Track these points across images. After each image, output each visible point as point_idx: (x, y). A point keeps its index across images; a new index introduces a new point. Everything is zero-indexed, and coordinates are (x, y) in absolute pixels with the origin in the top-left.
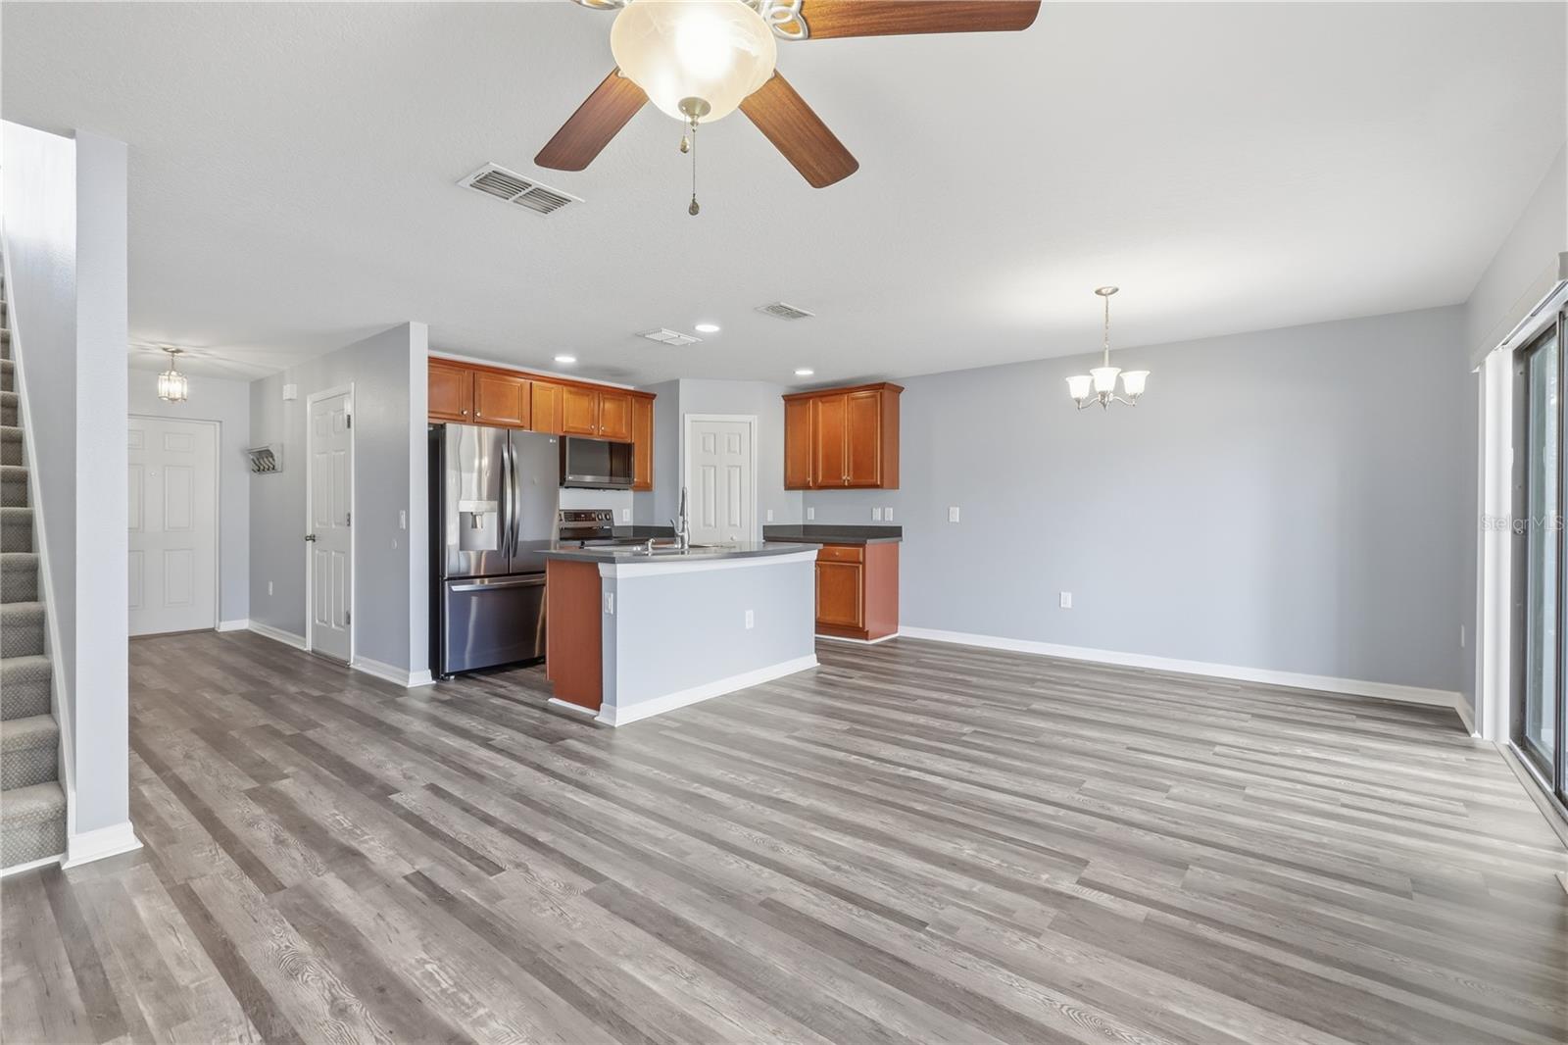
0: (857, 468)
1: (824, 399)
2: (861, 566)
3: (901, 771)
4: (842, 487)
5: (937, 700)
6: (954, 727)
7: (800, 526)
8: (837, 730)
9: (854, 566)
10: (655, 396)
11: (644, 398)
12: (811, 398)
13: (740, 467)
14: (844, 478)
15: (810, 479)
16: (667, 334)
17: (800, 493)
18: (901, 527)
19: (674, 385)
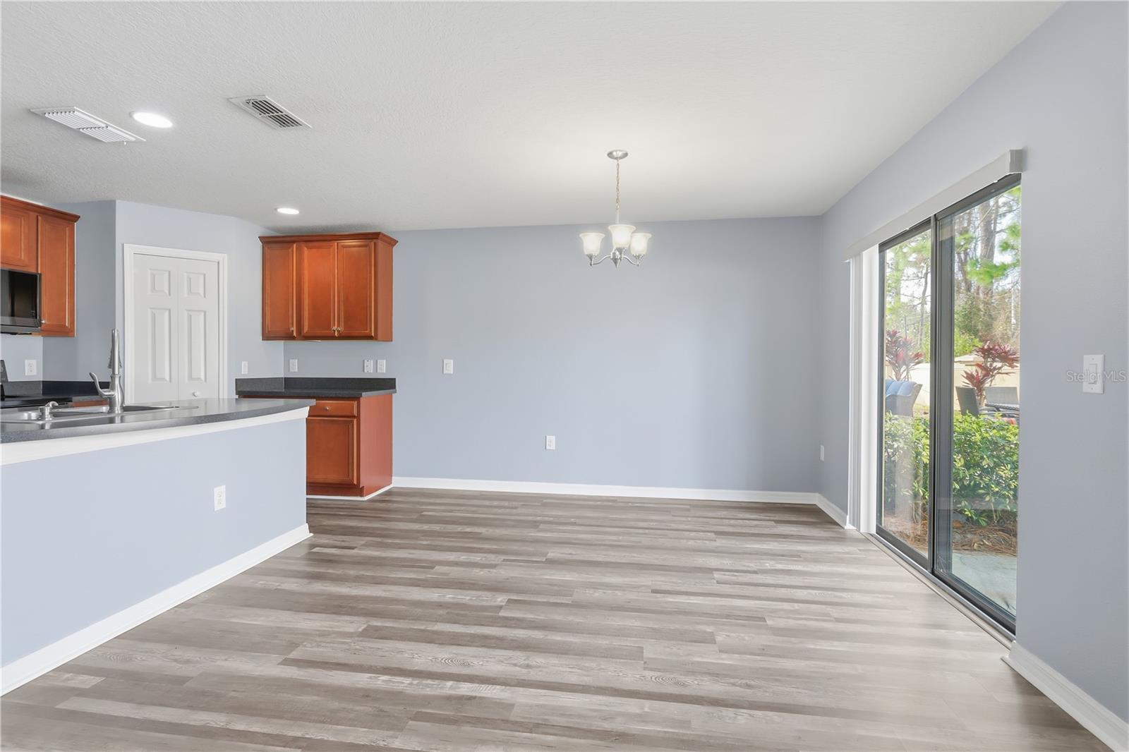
0: (348, 318)
1: (311, 244)
2: (355, 421)
4: (332, 338)
5: (456, 564)
6: (487, 599)
7: (282, 378)
9: (349, 421)
10: (78, 217)
12: (294, 242)
13: (205, 312)
14: (335, 328)
15: (294, 329)
16: (81, 118)
17: (281, 343)
18: (395, 379)
19: (107, 209)
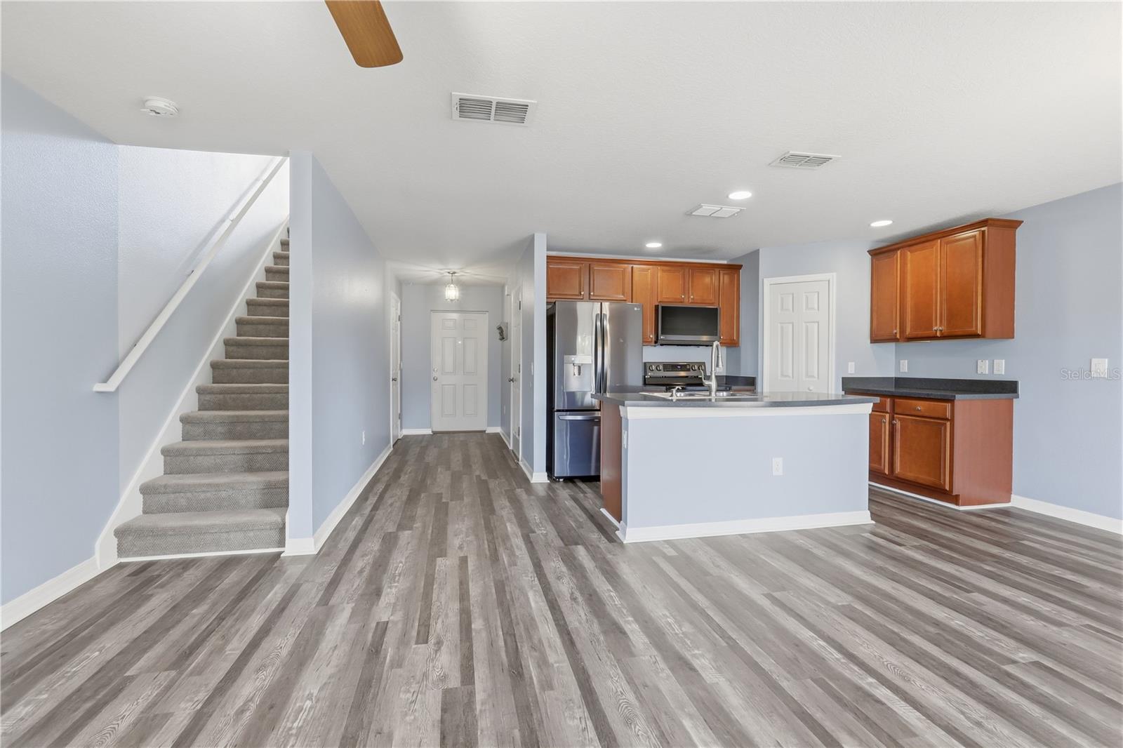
0: (952, 317)
1: (913, 248)
2: (948, 424)
3: (868, 682)
4: (934, 338)
7: (892, 378)
8: (828, 603)
9: (939, 425)
10: (742, 266)
11: (733, 269)
12: (898, 249)
13: (818, 322)
14: (935, 328)
15: (897, 331)
16: (707, 209)
17: (892, 346)
18: (1017, 382)
19: (754, 255)
